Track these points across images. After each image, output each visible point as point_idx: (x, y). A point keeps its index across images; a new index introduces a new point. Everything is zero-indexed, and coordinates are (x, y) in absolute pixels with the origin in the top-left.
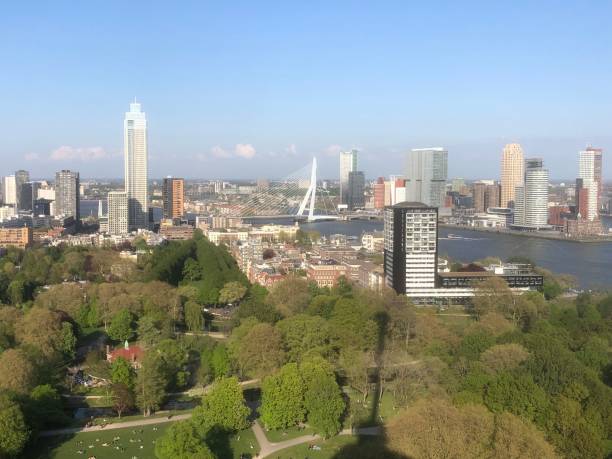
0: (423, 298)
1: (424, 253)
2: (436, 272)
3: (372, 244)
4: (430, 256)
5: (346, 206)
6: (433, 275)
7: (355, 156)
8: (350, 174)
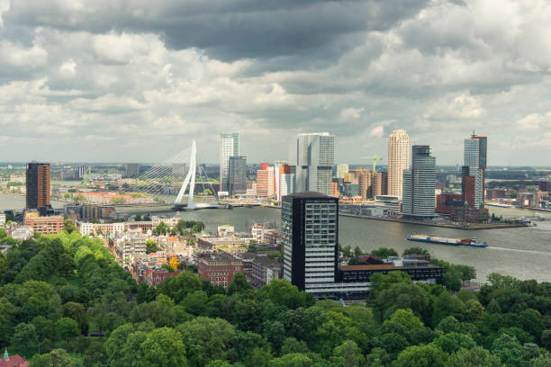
0: (323, 293)
1: (323, 247)
2: (336, 266)
3: (262, 235)
4: (329, 249)
5: (227, 193)
6: (333, 269)
7: (236, 139)
8: (231, 158)
